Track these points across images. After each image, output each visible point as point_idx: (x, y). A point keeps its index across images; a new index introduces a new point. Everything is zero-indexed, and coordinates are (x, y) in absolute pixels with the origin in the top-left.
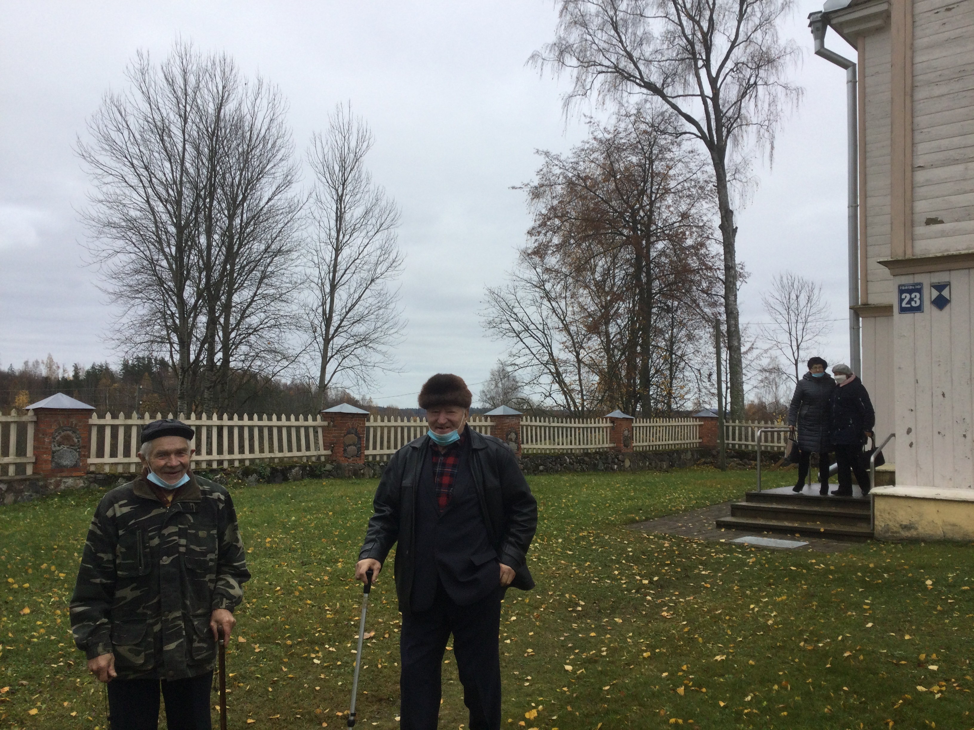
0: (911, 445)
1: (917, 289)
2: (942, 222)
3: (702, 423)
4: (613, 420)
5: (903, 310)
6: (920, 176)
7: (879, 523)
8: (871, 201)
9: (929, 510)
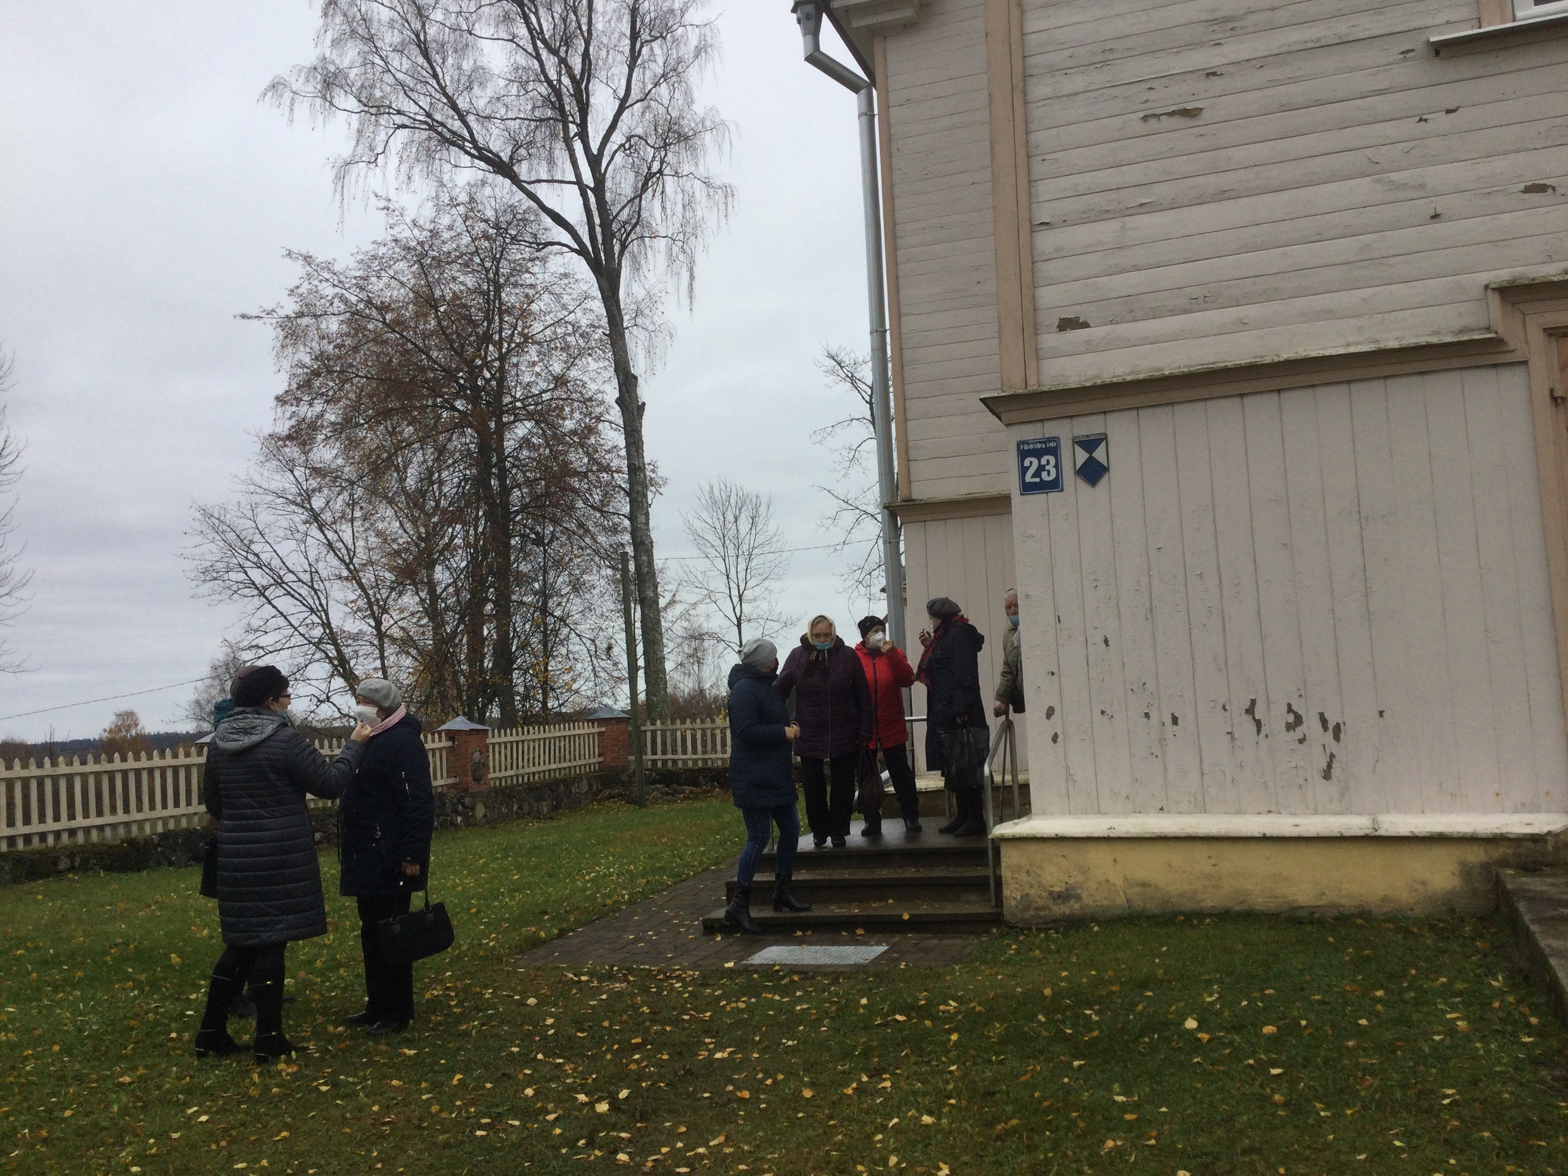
0: (1055, 738)
1: (1050, 448)
2: (1085, 325)
3: (603, 729)
4: (452, 735)
5: (1027, 488)
6: (1046, 241)
7: (1011, 893)
8: (908, 323)
9: (1099, 857)
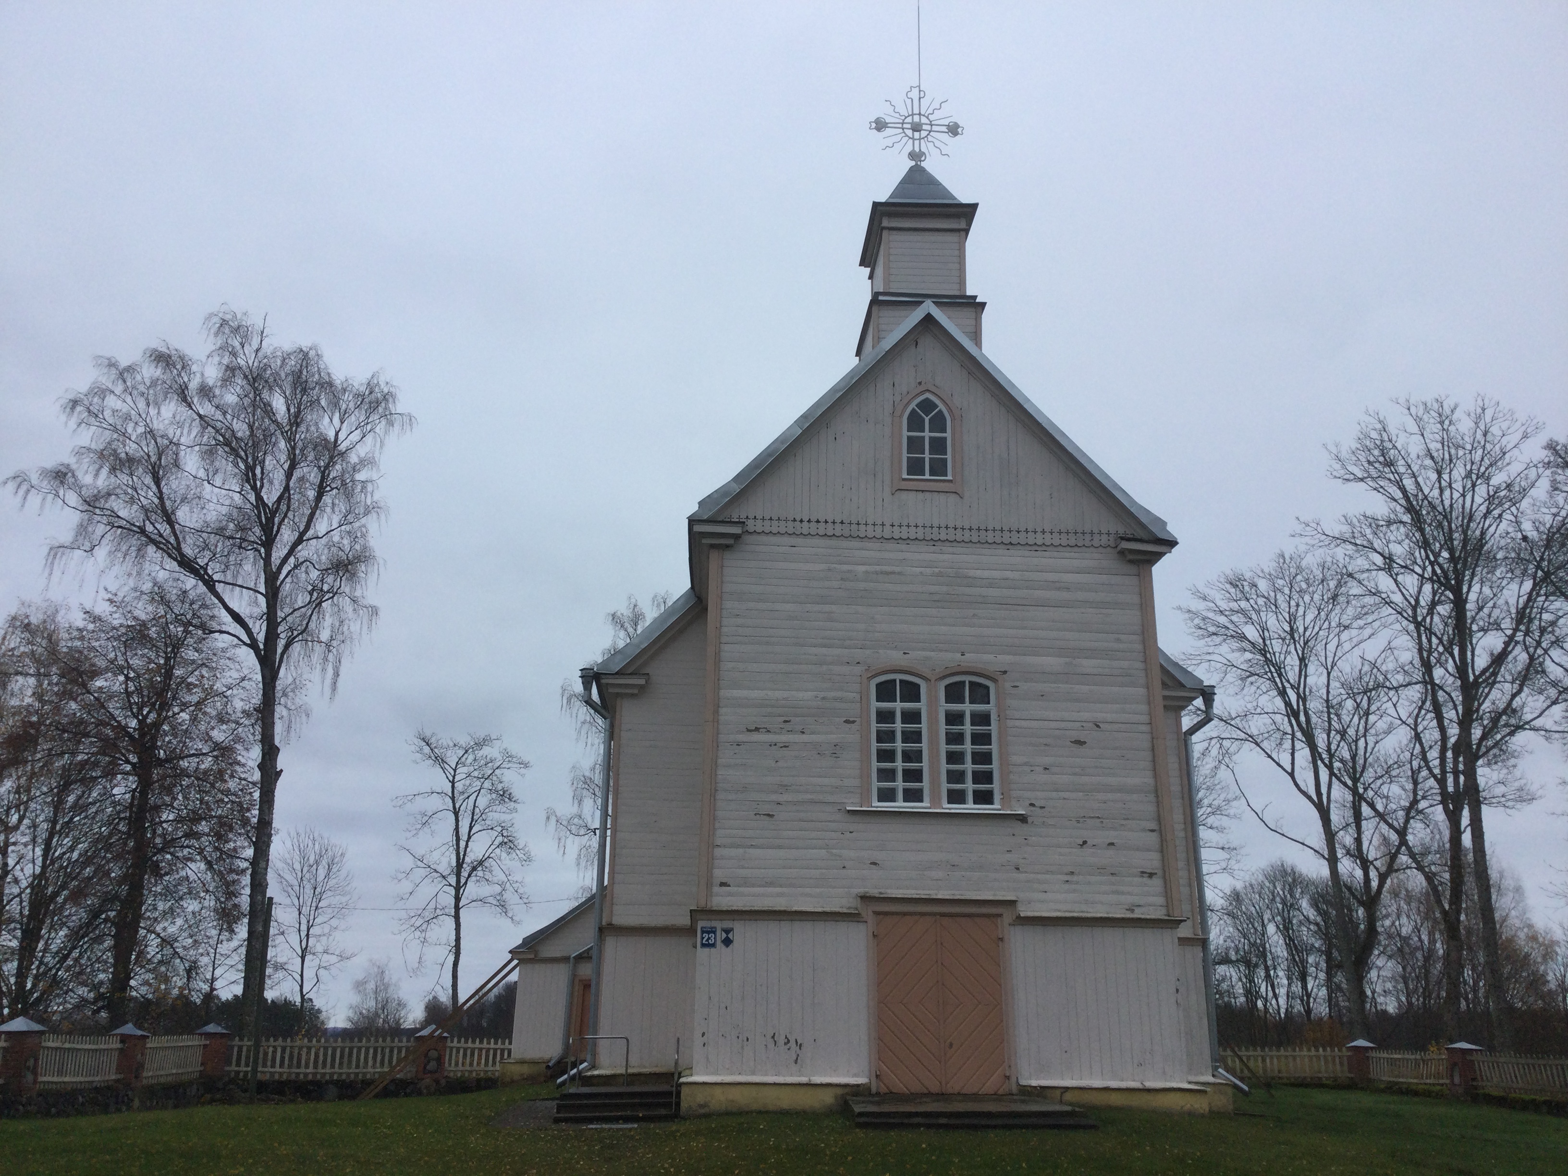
0: (704, 1045)
1: (713, 931)
2: (729, 886)
3: (208, 1042)
4: (124, 1038)
5: (703, 945)
6: (718, 852)
8: (620, 835)
9: (718, 1091)
